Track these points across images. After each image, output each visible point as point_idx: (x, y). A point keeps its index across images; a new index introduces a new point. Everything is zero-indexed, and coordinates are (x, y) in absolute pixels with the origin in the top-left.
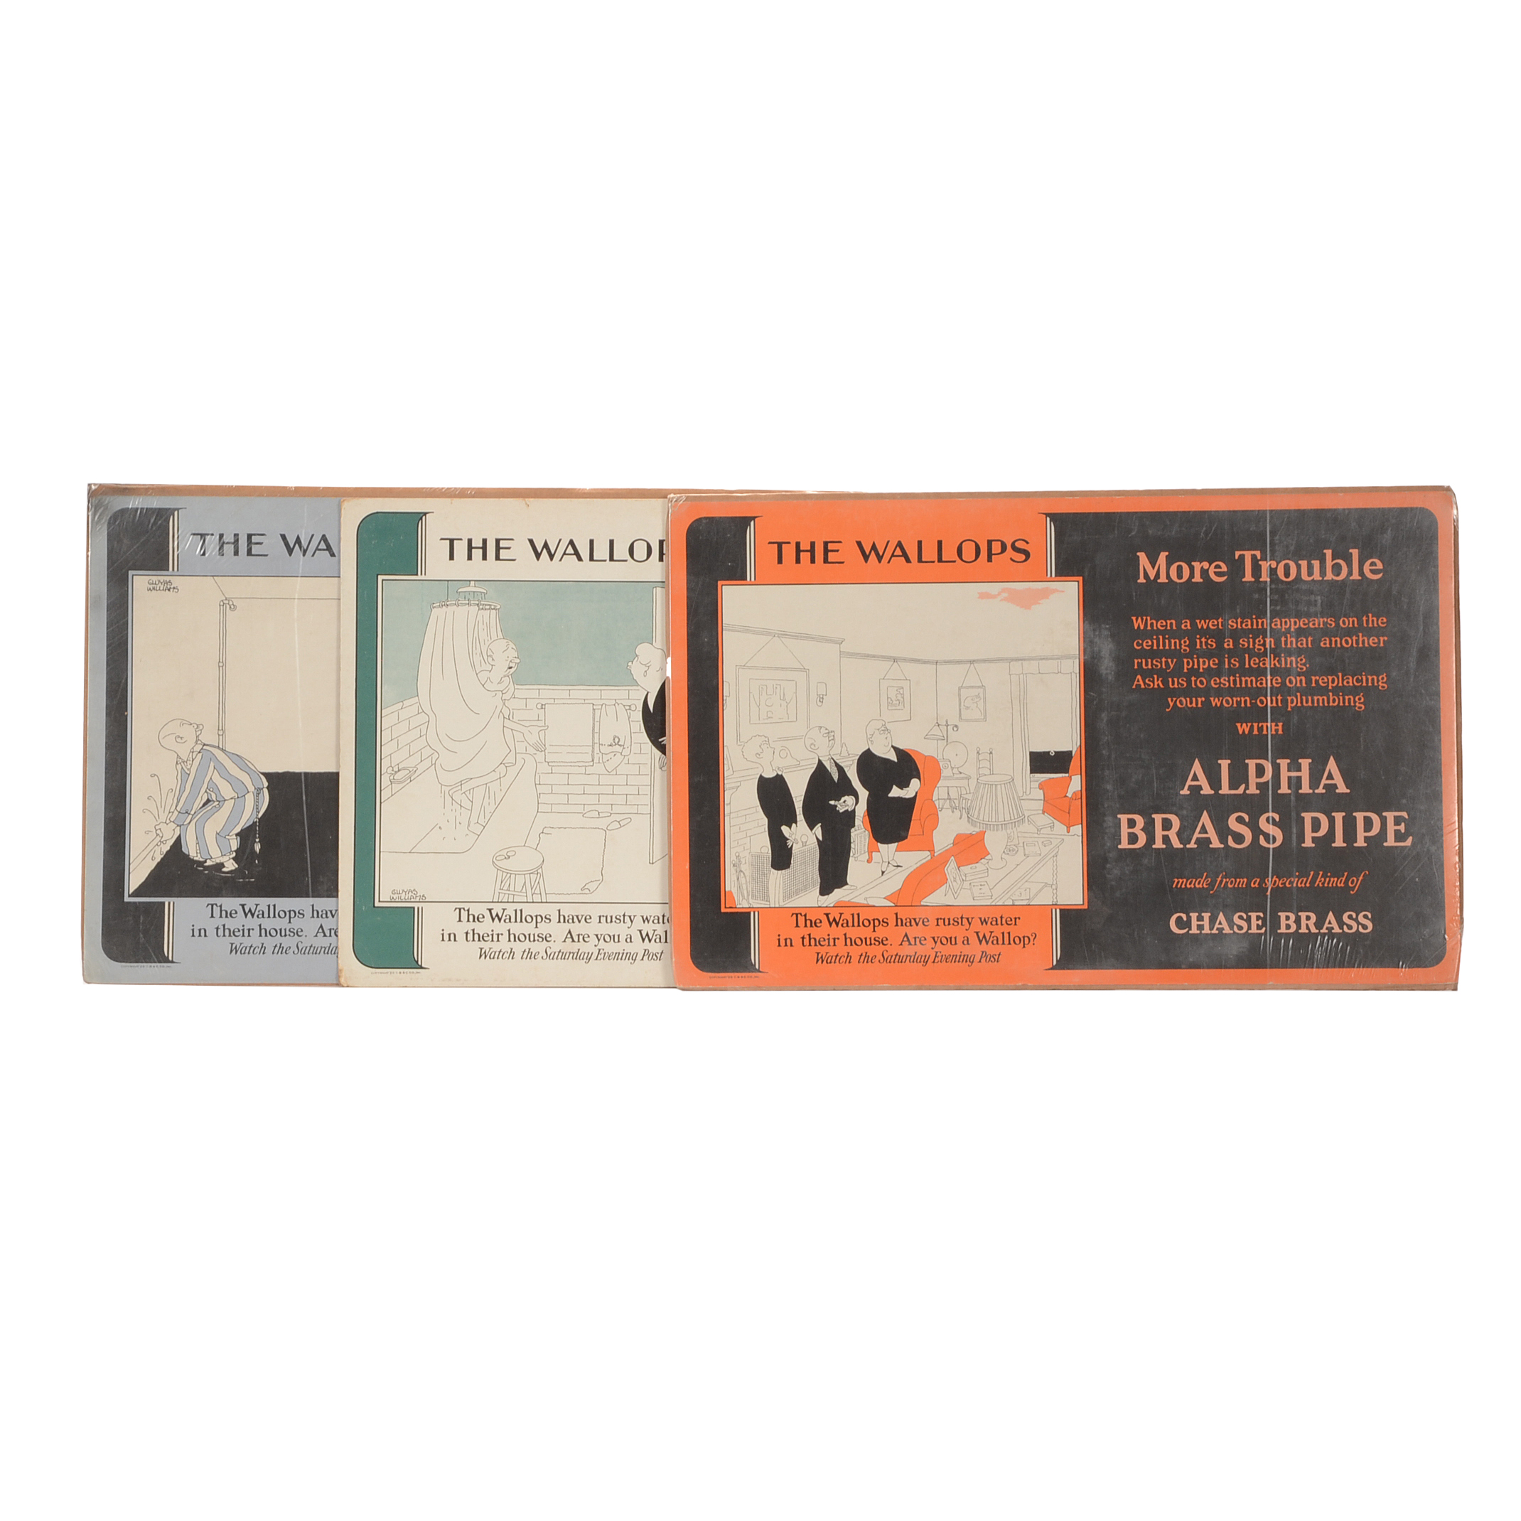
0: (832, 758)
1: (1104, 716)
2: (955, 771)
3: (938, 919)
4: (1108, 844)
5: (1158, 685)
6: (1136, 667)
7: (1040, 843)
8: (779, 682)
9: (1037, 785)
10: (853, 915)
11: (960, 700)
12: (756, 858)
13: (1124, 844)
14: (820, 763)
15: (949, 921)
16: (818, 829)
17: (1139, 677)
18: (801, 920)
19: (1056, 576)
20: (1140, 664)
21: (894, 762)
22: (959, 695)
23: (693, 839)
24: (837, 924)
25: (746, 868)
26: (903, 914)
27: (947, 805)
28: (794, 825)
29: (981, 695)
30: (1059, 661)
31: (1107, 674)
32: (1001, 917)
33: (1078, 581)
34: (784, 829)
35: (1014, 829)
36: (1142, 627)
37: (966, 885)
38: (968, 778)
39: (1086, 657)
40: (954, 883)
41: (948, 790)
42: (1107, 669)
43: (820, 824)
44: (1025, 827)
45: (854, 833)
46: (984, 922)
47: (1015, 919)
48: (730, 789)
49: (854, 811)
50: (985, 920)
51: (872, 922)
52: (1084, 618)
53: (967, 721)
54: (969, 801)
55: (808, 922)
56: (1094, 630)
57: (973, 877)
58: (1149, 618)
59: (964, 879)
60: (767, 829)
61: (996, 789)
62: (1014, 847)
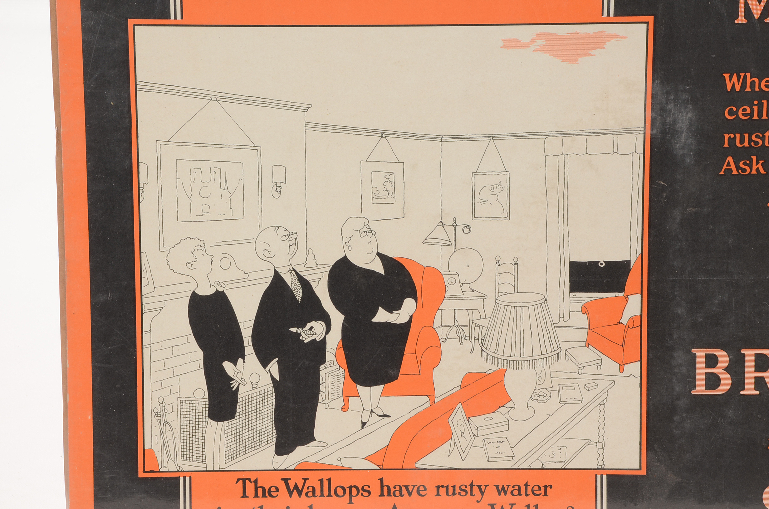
0: (294, 270)
1: (677, 214)
2: (466, 288)
3: (438, 487)
4: (677, 389)
5: (757, 170)
6: (726, 145)
7: (582, 386)
8: (218, 165)
9: (578, 307)
10: (321, 481)
11: (473, 190)
12: (187, 404)
13: (700, 389)
14: (277, 277)
15: (454, 490)
16: (274, 367)
17: (730, 159)
18: (250, 487)
19: (615, 15)
20: (732, 141)
21: (383, 275)
22: (473, 184)
23: (99, 378)
24: (300, 493)
25: (173, 418)
26: (391, 479)
27: (453, 333)
28: (240, 360)
29: (504, 184)
30: (616, 136)
31: (684, 155)
32: (526, 485)
33: (647, 23)
34: (227, 366)
35: (546, 367)
36: (738, 88)
37: (478, 441)
38: (483, 297)
39: (655, 132)
40: (462, 439)
41: (455, 313)
42: (683, 148)
43: (277, 359)
44: (561, 364)
45: (324, 371)
46: (501, 490)
47: (546, 487)
48: (150, 311)
49: (324, 341)
50: (503, 488)
51: (348, 490)
52: (653, 75)
53: (483, 219)
54: (485, 329)
55: (260, 491)
56: (668, 93)
57: (488, 431)
58: (748, 75)
59: (475, 432)
60: (202, 366)
61: (522, 313)
62: (546, 392)
